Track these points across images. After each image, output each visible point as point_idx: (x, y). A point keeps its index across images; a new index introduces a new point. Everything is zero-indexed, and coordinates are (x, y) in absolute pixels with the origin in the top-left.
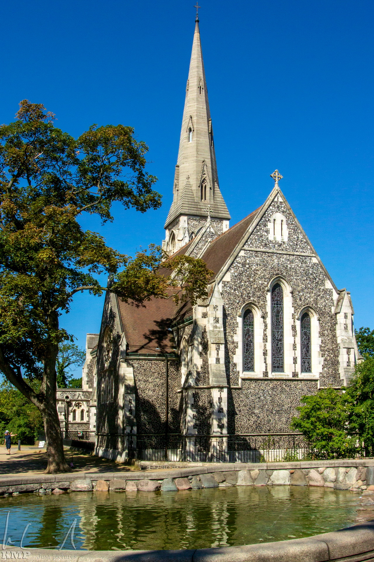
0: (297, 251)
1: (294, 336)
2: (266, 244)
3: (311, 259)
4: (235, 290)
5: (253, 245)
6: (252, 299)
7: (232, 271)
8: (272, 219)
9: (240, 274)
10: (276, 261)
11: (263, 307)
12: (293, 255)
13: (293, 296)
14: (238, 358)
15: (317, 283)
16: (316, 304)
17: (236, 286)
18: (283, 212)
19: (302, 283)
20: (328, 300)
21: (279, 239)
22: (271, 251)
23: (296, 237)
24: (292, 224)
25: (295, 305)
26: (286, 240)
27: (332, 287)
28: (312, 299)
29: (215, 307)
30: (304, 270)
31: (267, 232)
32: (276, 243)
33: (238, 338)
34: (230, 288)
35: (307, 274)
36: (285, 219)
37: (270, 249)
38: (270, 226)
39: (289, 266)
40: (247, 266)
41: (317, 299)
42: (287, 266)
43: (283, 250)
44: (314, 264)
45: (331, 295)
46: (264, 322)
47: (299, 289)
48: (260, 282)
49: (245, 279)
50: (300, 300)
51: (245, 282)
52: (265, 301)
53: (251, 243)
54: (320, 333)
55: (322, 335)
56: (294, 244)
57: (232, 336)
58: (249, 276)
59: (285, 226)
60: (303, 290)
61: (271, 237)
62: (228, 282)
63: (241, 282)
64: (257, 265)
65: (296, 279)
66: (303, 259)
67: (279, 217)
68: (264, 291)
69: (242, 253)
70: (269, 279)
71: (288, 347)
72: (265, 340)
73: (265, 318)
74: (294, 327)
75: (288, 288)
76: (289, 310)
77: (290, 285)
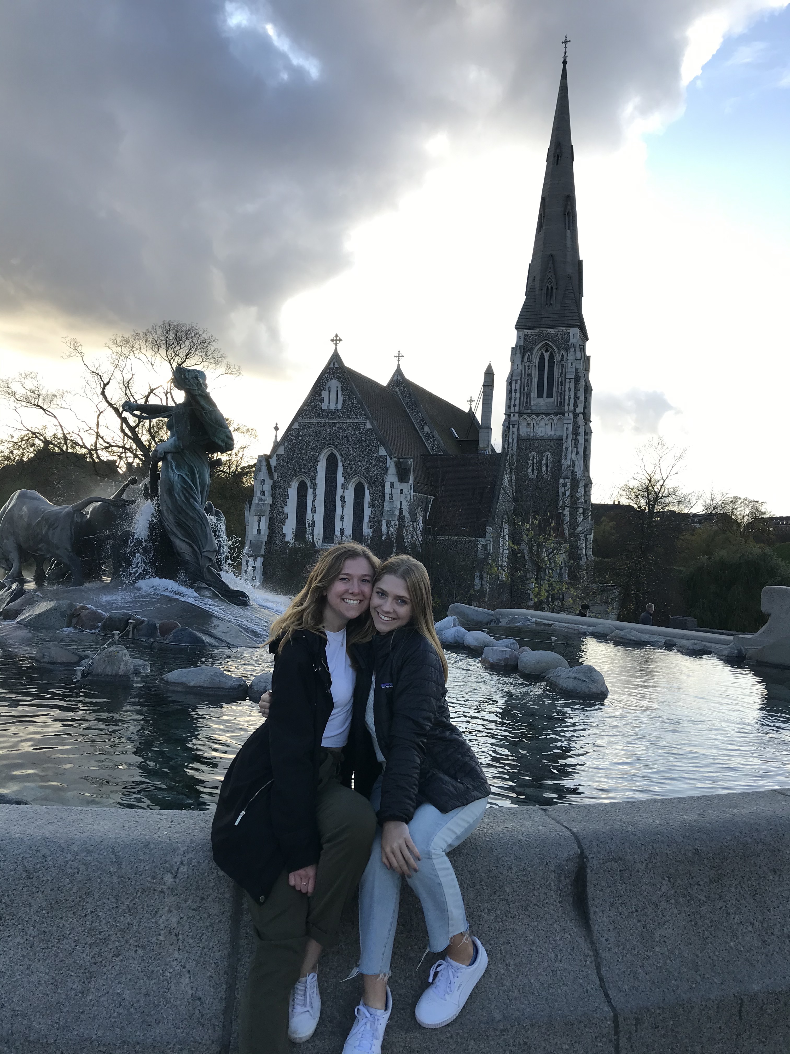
0: (350, 418)
1: (343, 507)
2: (319, 414)
3: (365, 425)
4: (287, 463)
5: (306, 416)
6: (303, 470)
7: (286, 445)
8: (327, 389)
9: (293, 447)
10: (328, 430)
11: (313, 479)
12: (346, 423)
13: (343, 466)
14: (289, 529)
15: (369, 450)
16: (368, 473)
17: (288, 458)
18: (339, 378)
19: (354, 451)
20: (380, 468)
21: (332, 407)
22: (323, 421)
23: (350, 403)
24: (348, 389)
25: (345, 475)
26: (340, 407)
27: (386, 454)
28: (363, 468)
29: (262, 481)
30: (356, 438)
31: (322, 401)
32: (330, 411)
33: (291, 508)
34: (284, 460)
35: (360, 441)
36: (340, 386)
37: (323, 418)
38: (325, 395)
39: (341, 434)
40: (300, 438)
41: (368, 467)
42: (339, 435)
43: (336, 418)
44: (368, 430)
45: (385, 462)
46: (313, 493)
47: (350, 457)
48: (312, 453)
49: (297, 451)
50: (351, 469)
51: (298, 454)
52: (315, 472)
53: (305, 414)
54: (369, 503)
55: (372, 505)
56: (347, 411)
57: (283, 508)
58: (302, 448)
59: (340, 393)
60: (354, 459)
61: (325, 407)
62: (281, 455)
63: (293, 455)
64: (310, 436)
65: (348, 448)
66: (356, 427)
67: (334, 384)
68: (315, 462)
69: (296, 426)
70: (321, 450)
71: (338, 518)
72: (314, 511)
73: (314, 489)
74: (343, 498)
75: (339, 458)
76: (340, 480)
77: (341, 455)
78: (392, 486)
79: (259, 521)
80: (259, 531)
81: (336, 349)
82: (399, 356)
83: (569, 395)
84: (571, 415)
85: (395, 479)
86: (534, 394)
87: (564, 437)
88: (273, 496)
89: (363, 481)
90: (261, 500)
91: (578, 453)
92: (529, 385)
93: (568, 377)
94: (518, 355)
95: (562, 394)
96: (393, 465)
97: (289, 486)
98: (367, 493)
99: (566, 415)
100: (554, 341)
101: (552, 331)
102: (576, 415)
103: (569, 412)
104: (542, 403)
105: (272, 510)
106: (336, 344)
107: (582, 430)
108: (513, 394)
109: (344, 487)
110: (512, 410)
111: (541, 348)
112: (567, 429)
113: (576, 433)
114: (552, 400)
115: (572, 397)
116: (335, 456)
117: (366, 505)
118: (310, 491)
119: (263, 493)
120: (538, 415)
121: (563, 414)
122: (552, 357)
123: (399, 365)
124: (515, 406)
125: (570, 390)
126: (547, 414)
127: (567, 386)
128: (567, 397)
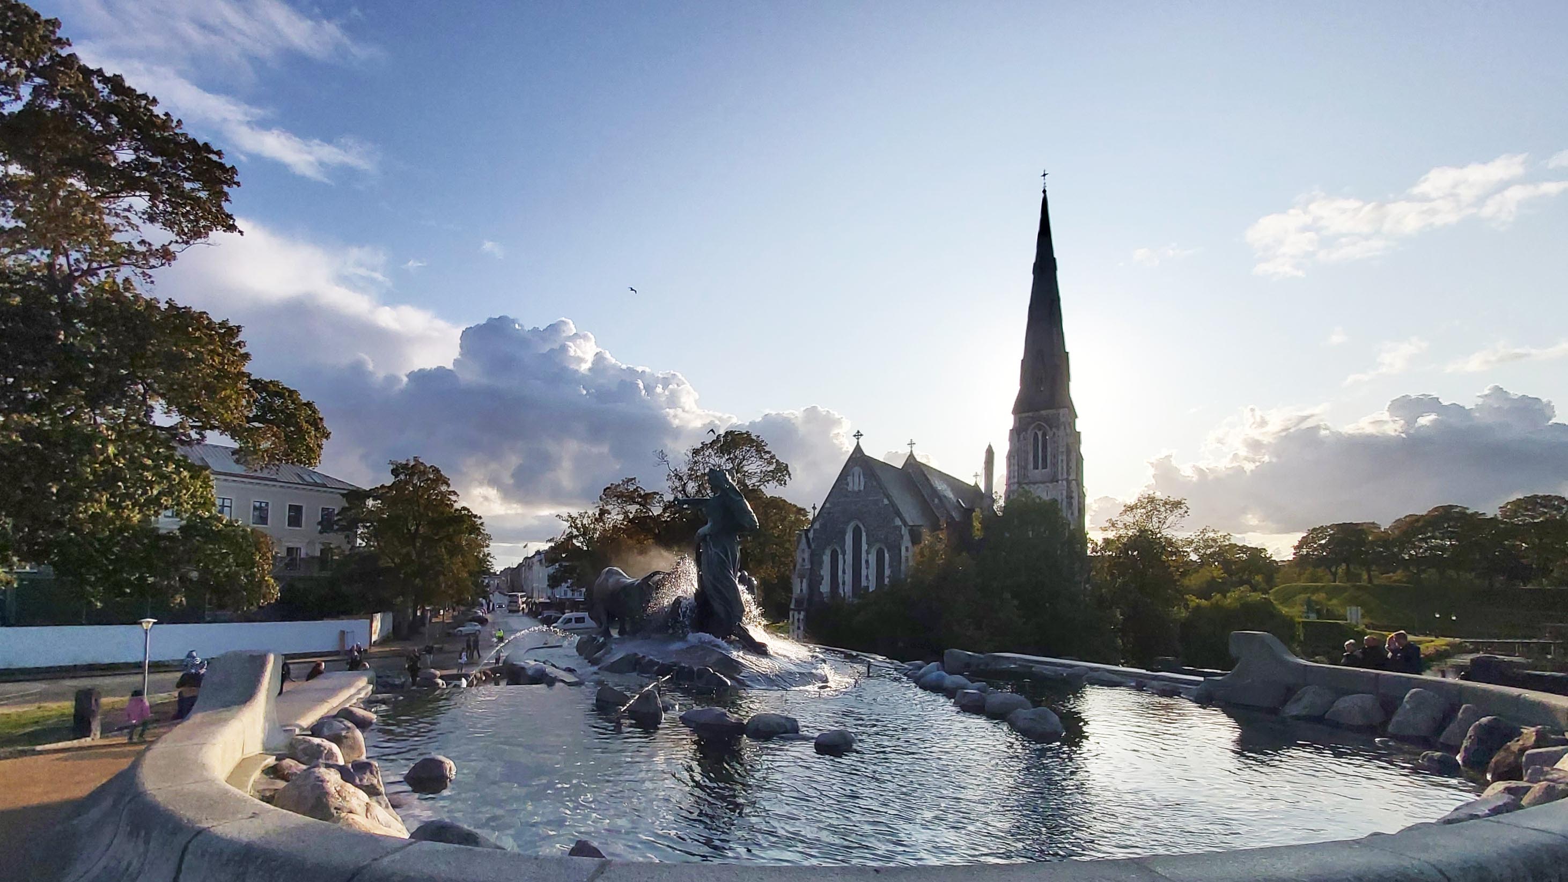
0: (871, 497)
1: (867, 568)
2: (846, 494)
5: (836, 496)
6: (834, 540)
8: (851, 474)
10: (853, 507)
11: (843, 547)
12: (868, 500)
13: (866, 535)
14: (825, 588)
16: (887, 540)
18: (860, 466)
19: (874, 523)
20: (897, 536)
21: (856, 489)
22: (849, 500)
23: (870, 484)
24: (868, 473)
25: (868, 542)
26: (862, 488)
28: (883, 536)
29: (803, 550)
30: (876, 512)
31: (848, 484)
32: (853, 492)
33: (826, 572)
35: (879, 515)
36: (861, 471)
37: (849, 497)
38: (850, 479)
39: (864, 510)
40: (832, 514)
41: (887, 535)
42: (862, 510)
43: (859, 497)
44: (886, 505)
45: (900, 531)
46: (843, 559)
47: (872, 528)
48: (841, 526)
49: (829, 525)
50: (873, 538)
51: (830, 528)
52: (844, 541)
54: (889, 564)
55: (890, 566)
56: (868, 491)
57: (819, 572)
58: (833, 522)
59: (862, 477)
60: (875, 530)
61: (850, 489)
62: (817, 528)
64: (839, 512)
65: (870, 521)
66: (876, 503)
67: (857, 470)
68: (843, 533)
69: (828, 505)
70: (848, 523)
71: (863, 578)
72: (844, 572)
73: (844, 556)
74: (867, 562)
75: (863, 529)
76: (864, 547)
77: (864, 526)
78: (907, 549)
79: (802, 582)
80: (801, 590)
81: (858, 443)
82: (911, 444)
83: (1061, 467)
84: (1065, 483)
85: (910, 544)
86: (1031, 466)
87: (1060, 501)
88: (812, 563)
89: (883, 547)
90: (803, 566)
91: (1072, 514)
92: (1026, 460)
93: (1060, 450)
94: (1015, 435)
95: (1055, 465)
96: (907, 532)
97: (824, 553)
98: (887, 555)
99: (1060, 482)
100: (1046, 422)
101: (1044, 412)
102: (1069, 482)
103: (1062, 480)
104: (1038, 474)
105: (811, 574)
106: (858, 439)
107: (1075, 495)
108: (1012, 467)
109: (868, 553)
110: (1012, 481)
111: (1034, 428)
112: (1062, 494)
113: (1070, 497)
114: (1048, 470)
115: (1065, 467)
116: (860, 528)
117: (887, 566)
118: (840, 557)
119: (804, 560)
120: (1034, 483)
121: (1057, 481)
122: (1044, 435)
123: (911, 451)
124: (1014, 477)
125: (1062, 461)
126: (1043, 483)
127: (1060, 458)
128: (1060, 468)
